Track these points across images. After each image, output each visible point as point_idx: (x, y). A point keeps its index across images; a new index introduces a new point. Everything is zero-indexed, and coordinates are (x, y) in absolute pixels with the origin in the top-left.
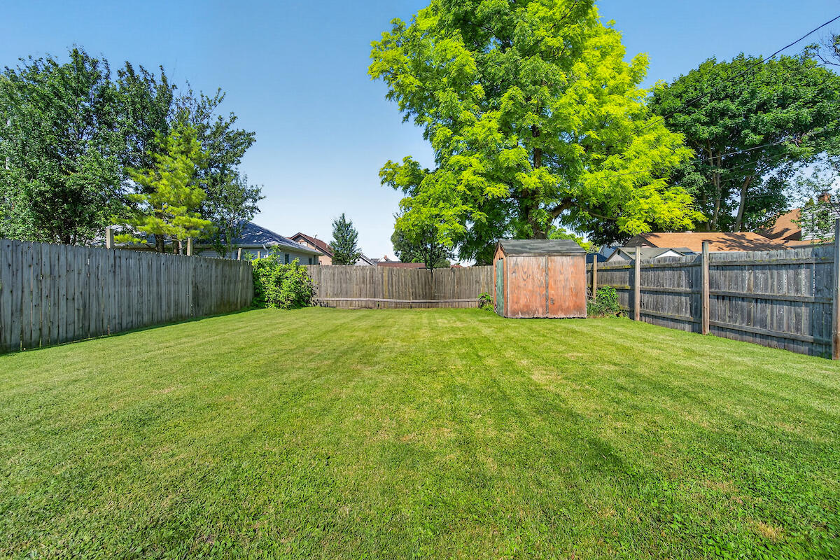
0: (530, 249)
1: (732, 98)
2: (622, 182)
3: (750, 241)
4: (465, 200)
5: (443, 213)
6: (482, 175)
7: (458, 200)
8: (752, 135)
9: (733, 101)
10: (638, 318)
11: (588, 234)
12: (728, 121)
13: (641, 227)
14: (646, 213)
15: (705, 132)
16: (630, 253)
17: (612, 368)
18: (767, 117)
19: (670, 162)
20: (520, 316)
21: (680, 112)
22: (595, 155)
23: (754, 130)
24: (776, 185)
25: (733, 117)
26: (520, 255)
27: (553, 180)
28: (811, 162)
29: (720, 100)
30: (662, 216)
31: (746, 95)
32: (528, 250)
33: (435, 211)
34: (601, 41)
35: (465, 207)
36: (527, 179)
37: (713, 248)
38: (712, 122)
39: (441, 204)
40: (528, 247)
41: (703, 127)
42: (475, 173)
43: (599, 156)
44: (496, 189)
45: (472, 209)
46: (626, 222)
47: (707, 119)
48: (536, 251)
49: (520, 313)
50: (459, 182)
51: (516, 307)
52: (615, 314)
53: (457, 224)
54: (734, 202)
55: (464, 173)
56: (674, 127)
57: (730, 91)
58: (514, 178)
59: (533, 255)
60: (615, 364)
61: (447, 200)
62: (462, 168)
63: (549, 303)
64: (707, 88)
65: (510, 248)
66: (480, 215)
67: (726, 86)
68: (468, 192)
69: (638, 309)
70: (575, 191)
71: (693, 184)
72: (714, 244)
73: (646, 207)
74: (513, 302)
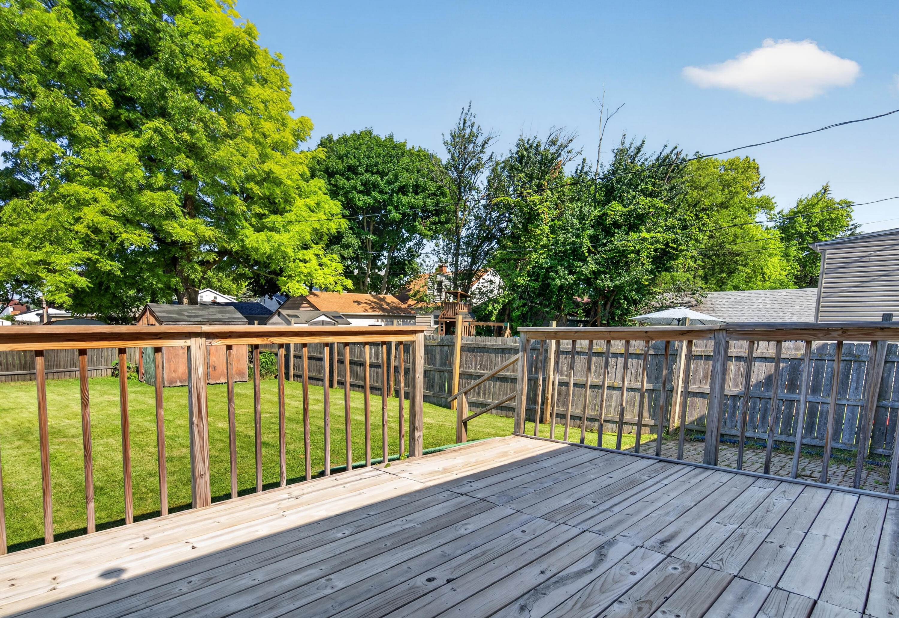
0: (188, 316)
1: (382, 174)
2: (283, 248)
3: (388, 304)
4: (87, 244)
5: (53, 259)
6: (116, 218)
7: (75, 244)
8: (394, 211)
9: (382, 178)
10: (292, 379)
11: (247, 283)
12: (378, 196)
13: (300, 291)
14: (305, 276)
15: (361, 200)
16: (289, 316)
17: (268, 415)
18: (405, 200)
19: (328, 229)
20: (179, 384)
21: (340, 175)
22: (257, 209)
23: (396, 208)
24: (412, 254)
25: (381, 192)
26: (178, 323)
27: (209, 232)
28: (435, 239)
29: (373, 174)
30: (318, 282)
31: (391, 176)
32: (185, 318)
33: (38, 255)
34: (265, 94)
35: (87, 254)
36: (179, 229)
37: (361, 309)
38: (367, 192)
39: (48, 247)
40: (186, 314)
41: (359, 195)
42: (104, 212)
43: (261, 210)
44: (136, 237)
45: (97, 257)
46: (286, 283)
47: (362, 188)
48: (196, 319)
49: (178, 381)
50: (77, 220)
51: (173, 375)
52: (274, 376)
53: (76, 276)
54: (383, 263)
55: (86, 209)
56: (334, 194)
57: (380, 167)
58: (161, 226)
59: (192, 323)
60: (270, 413)
61: (57, 242)
62: (81, 203)
63: (210, 370)
64: (363, 158)
65: (165, 315)
66: (111, 265)
67: (377, 163)
68: (93, 236)
69: (292, 372)
70: (235, 247)
71: (350, 246)
72: (362, 305)
73: (305, 271)
74: (170, 371)
